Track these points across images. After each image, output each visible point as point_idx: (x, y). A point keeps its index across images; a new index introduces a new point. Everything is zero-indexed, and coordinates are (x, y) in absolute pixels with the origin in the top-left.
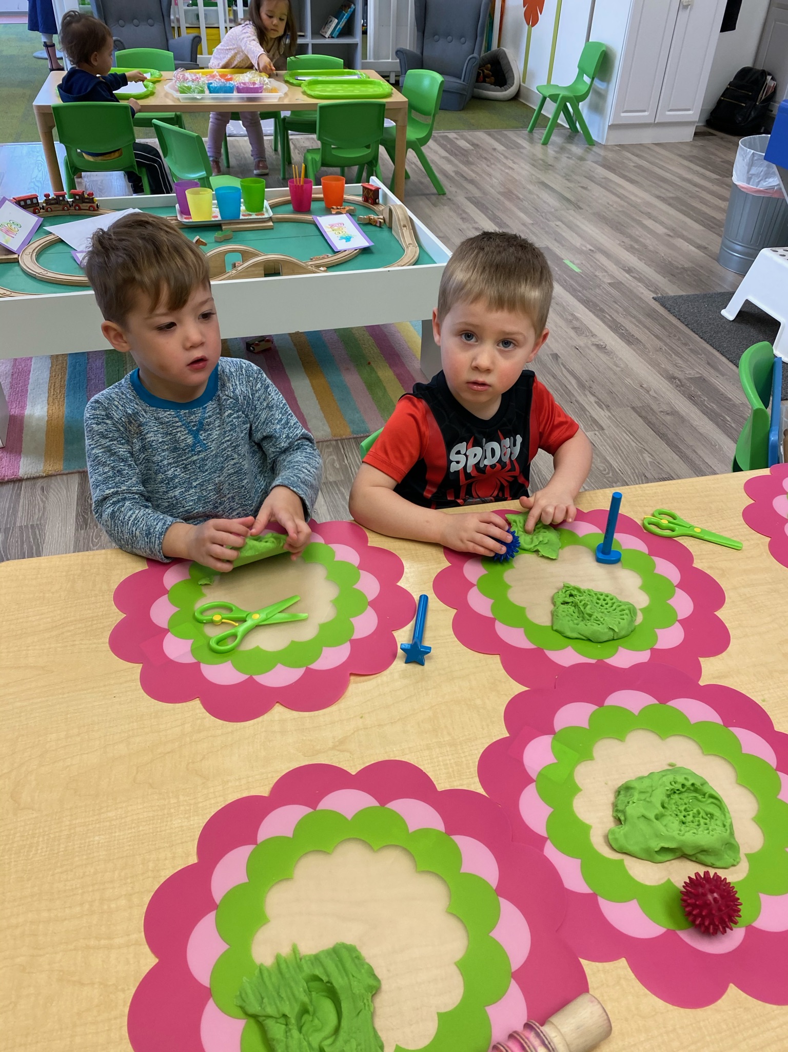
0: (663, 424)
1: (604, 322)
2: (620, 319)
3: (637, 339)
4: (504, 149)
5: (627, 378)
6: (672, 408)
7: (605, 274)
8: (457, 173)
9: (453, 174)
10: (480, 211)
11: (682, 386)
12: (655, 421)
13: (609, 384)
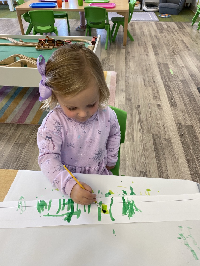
0: (161, 144)
1: (168, 95)
2: (175, 95)
3: (176, 104)
5: (160, 120)
6: (169, 138)
7: (182, 76)
11: (181, 128)
12: (158, 142)
13: (151, 122)
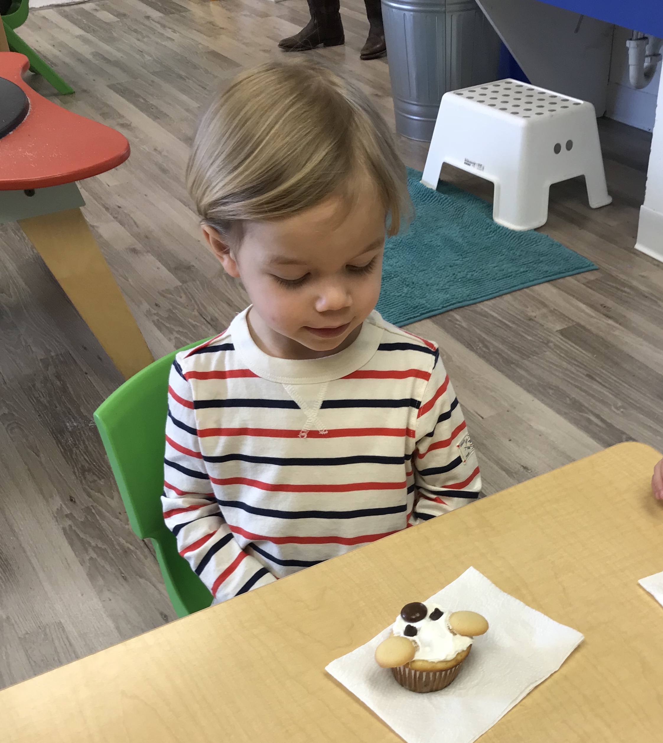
4: (161, 15)
8: (96, 54)
9: (90, 57)
10: (128, 100)
